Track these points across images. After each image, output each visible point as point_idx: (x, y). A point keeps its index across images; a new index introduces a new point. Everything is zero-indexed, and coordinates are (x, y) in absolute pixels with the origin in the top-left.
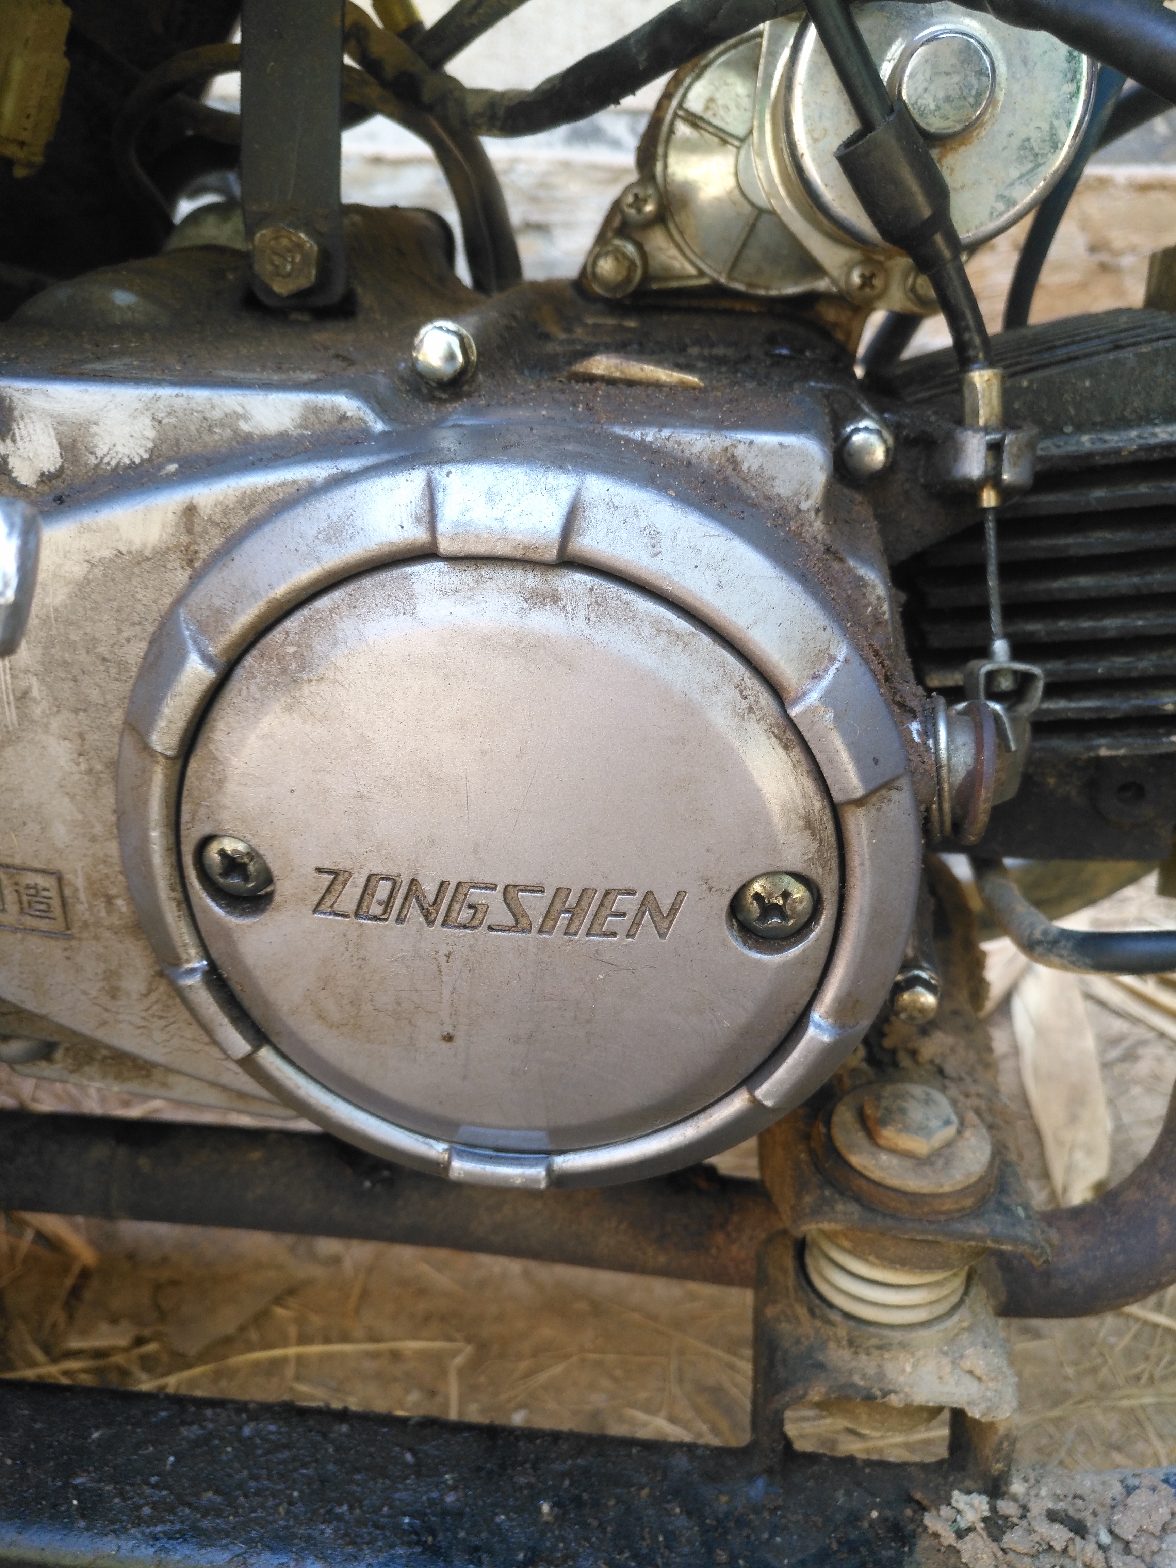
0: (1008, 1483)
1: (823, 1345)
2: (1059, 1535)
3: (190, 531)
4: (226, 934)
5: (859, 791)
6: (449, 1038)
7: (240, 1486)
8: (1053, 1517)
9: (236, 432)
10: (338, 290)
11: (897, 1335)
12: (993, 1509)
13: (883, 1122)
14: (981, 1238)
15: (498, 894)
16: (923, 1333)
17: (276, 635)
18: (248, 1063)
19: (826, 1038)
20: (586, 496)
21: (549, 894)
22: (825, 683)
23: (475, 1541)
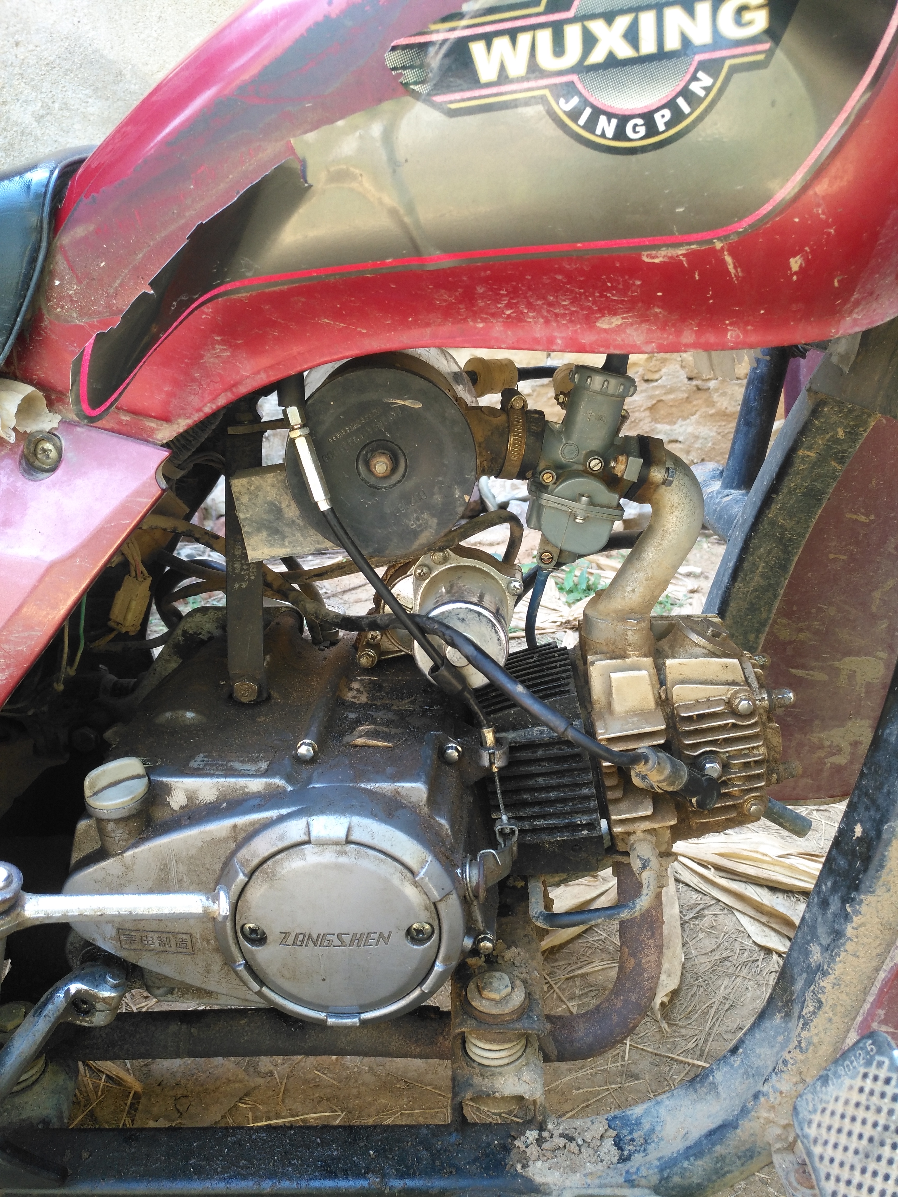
0: (546, 1125)
1: (472, 1078)
2: (562, 1142)
3: (235, 832)
4: (252, 952)
5: (439, 898)
6: (324, 980)
7: (254, 1157)
8: (561, 1135)
9: (244, 792)
10: (265, 695)
11: (497, 1070)
12: (540, 1135)
13: (484, 989)
14: (520, 1029)
15: (336, 936)
16: (507, 1068)
17: (265, 866)
18: (259, 994)
19: (440, 970)
20: (352, 824)
21: (351, 935)
22: (424, 870)
23: (345, 1167)
